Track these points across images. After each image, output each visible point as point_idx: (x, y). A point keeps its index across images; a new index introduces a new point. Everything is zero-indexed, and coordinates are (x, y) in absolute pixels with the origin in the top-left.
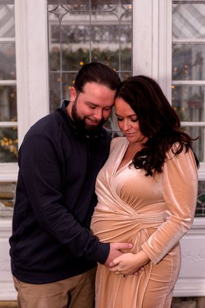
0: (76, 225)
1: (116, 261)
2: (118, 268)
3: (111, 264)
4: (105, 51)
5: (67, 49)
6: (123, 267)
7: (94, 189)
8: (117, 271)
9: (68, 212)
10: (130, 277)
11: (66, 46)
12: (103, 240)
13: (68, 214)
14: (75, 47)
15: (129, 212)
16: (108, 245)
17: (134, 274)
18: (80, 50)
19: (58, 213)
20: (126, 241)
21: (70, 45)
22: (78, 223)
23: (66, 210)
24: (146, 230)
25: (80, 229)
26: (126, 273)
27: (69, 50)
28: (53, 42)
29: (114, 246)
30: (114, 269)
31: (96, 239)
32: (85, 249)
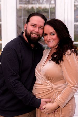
0: (25, 90)
1: (44, 107)
2: (45, 110)
3: (42, 109)
4: (44, 8)
5: (26, 7)
6: (47, 110)
7: (35, 74)
8: (45, 112)
9: (22, 84)
10: (51, 114)
11: (26, 6)
12: (38, 97)
13: (22, 85)
14: (30, 6)
15: (49, 84)
16: (40, 100)
17: (52, 113)
18: (32, 8)
19: (17, 84)
20: (49, 98)
21: (28, 5)
22: (26, 89)
23: (21, 83)
24: (58, 92)
25: (27, 92)
26: (49, 112)
27: (27, 8)
28: (20, 4)
29: (43, 100)
30: (43, 111)
31: (35, 96)
32: (30, 101)
